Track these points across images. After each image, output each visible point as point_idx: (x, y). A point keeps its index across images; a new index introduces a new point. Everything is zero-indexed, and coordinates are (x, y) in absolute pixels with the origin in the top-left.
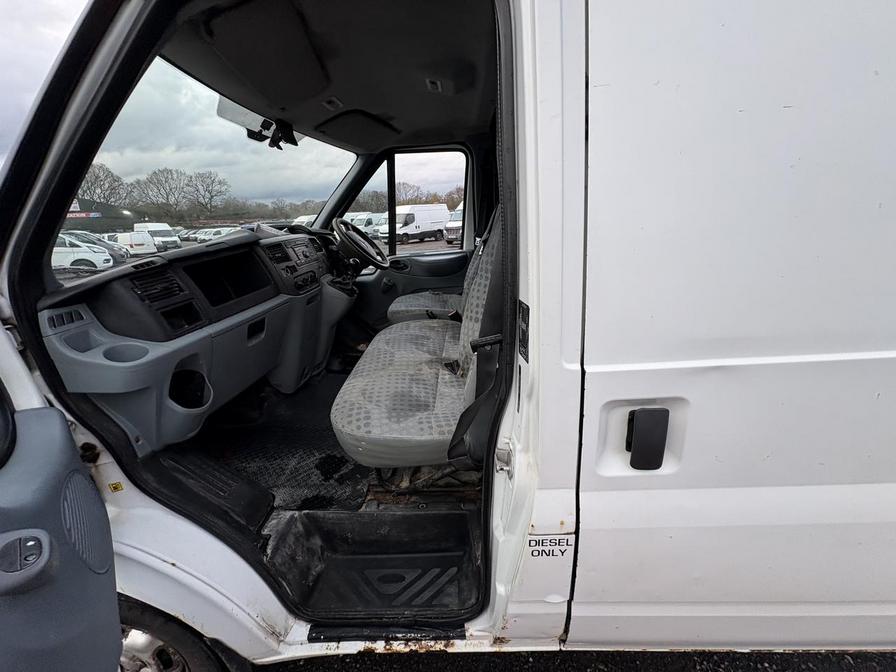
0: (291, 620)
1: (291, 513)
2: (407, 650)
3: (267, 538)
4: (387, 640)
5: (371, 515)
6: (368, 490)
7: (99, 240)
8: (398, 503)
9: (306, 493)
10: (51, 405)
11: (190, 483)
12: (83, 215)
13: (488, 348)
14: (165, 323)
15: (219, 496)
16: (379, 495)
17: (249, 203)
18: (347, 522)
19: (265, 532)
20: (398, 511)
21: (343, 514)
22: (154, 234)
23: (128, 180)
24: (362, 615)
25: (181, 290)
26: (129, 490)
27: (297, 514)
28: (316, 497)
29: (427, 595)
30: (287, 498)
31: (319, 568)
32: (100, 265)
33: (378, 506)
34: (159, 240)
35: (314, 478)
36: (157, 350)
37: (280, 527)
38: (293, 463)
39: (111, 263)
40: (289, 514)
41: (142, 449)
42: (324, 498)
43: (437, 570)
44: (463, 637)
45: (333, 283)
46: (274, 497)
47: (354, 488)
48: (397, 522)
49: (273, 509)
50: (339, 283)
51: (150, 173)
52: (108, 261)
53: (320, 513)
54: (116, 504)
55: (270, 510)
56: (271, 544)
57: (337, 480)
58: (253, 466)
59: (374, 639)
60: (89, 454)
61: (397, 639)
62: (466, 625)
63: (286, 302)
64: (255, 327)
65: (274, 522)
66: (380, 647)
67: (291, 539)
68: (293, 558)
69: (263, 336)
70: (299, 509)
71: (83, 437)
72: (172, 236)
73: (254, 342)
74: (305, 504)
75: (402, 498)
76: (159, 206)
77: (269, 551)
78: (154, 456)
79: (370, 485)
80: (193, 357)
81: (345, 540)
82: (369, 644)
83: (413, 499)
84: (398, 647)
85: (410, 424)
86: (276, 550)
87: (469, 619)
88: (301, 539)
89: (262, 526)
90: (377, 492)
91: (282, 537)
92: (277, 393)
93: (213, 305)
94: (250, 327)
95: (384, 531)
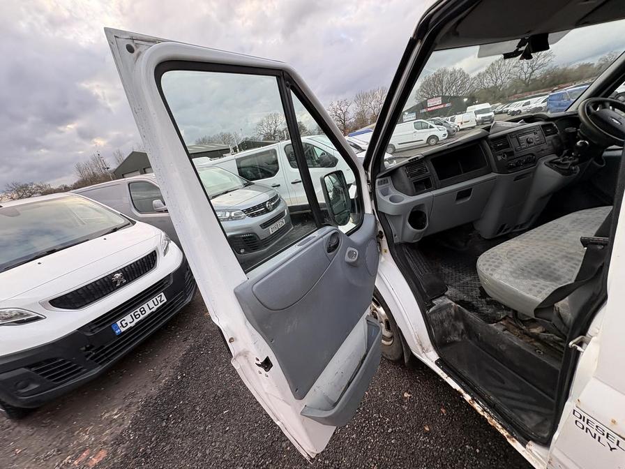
0: (431, 348)
1: (451, 302)
2: (482, 414)
3: (434, 305)
4: (473, 399)
5: (496, 332)
6: (504, 319)
7: (445, 122)
8: (521, 338)
9: (465, 297)
10: (374, 214)
11: (410, 262)
12: (442, 106)
13: (600, 247)
14: (413, 186)
15: (419, 274)
16: (511, 326)
17: (570, 67)
18: (480, 326)
19: (434, 302)
20: (518, 342)
21: (479, 320)
22: (477, 112)
23: (473, 75)
24: (465, 375)
25: (427, 171)
26: (388, 254)
27: (454, 304)
28: (470, 303)
29: (513, 403)
30: (454, 295)
31: (457, 339)
32: (441, 138)
33: (504, 330)
34: (480, 116)
35: (474, 292)
36: (408, 199)
37: (442, 304)
38: (468, 279)
39: (446, 137)
40: (450, 301)
41: (397, 240)
42: (473, 305)
43: (534, 400)
44: (524, 445)
45: (551, 164)
46: (447, 289)
47: (495, 312)
48: (512, 347)
49: (444, 295)
50: (558, 163)
51: (489, 65)
52: (445, 135)
53: (466, 311)
54: (385, 257)
55: (442, 294)
56: (433, 308)
57: (486, 301)
58: (446, 270)
59: (467, 392)
60: (380, 236)
61: (478, 403)
62: (530, 442)
63: (495, 178)
64: (463, 194)
65: (441, 300)
66: (468, 398)
67: (444, 313)
68: (442, 322)
69: (468, 199)
70: (456, 302)
71: (380, 228)
72: (489, 112)
73: (461, 202)
74: (461, 302)
75: (527, 337)
76: (488, 90)
77: (431, 310)
78: (400, 244)
79: (507, 316)
80: (421, 206)
81: (477, 336)
82: (462, 391)
83: (536, 344)
84: (477, 407)
85: (524, 283)
86: (434, 312)
87: (534, 441)
88: (451, 317)
89: (434, 299)
90: (510, 323)
91: (440, 309)
92: (479, 236)
93: (440, 179)
94: (459, 193)
95: (503, 347)
